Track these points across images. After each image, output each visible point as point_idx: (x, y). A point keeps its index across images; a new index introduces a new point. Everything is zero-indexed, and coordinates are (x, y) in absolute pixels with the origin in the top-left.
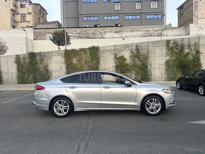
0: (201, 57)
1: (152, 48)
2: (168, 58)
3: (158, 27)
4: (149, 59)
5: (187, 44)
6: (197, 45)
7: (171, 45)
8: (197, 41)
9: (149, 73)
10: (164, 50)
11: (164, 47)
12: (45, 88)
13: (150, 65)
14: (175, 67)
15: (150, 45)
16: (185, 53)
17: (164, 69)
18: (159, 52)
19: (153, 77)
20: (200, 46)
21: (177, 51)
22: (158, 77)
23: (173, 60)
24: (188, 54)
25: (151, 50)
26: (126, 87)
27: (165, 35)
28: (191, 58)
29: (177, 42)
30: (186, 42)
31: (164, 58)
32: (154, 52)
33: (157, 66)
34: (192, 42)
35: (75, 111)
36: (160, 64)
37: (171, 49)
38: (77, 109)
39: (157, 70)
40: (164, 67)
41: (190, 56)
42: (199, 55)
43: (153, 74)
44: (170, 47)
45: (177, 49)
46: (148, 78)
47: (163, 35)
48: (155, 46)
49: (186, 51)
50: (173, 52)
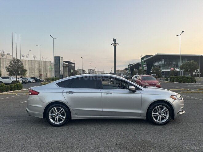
12: (39, 93)
26: (130, 93)
35: (72, 119)
38: (74, 117)
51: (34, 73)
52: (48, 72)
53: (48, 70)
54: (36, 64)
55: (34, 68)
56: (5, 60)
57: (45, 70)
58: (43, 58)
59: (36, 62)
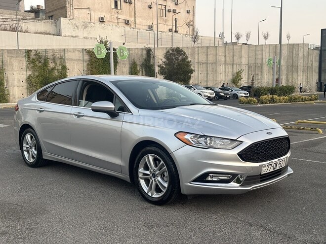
0: (68, 74)
1: (8, 58)
2: (29, 73)
3: (10, 14)
4: (4, 73)
5: (52, 57)
6: (62, 59)
7: (32, 56)
8: (62, 54)
9: (6, 92)
10: (24, 62)
11: (24, 59)
13: (7, 81)
14: (39, 85)
15: (5, 55)
16: (49, 68)
17: (25, 87)
18: (17, 64)
19: (11, 98)
20: (66, 61)
21: (40, 64)
22: (18, 97)
23: (35, 76)
24: (53, 69)
25: (7, 61)
27: (24, 30)
28: (57, 74)
29: (39, 53)
30: (50, 55)
31: (25, 73)
32: (12, 65)
33: (16, 83)
34: (57, 55)
35: (44, 158)
36: (19, 80)
37: (33, 62)
39: (16, 88)
40: (25, 84)
41: (56, 71)
42: (66, 71)
43: (11, 93)
44: (31, 59)
45: (40, 62)
46: (4, 99)
47: (19, 29)
48: (12, 57)
49: (51, 65)
50: (35, 65)
51: (261, 75)
52: (300, 73)
53: (300, 68)
54: (268, 54)
55: (262, 64)
56: (196, 49)
57: (293, 68)
58: (288, 37)
59: (268, 50)
